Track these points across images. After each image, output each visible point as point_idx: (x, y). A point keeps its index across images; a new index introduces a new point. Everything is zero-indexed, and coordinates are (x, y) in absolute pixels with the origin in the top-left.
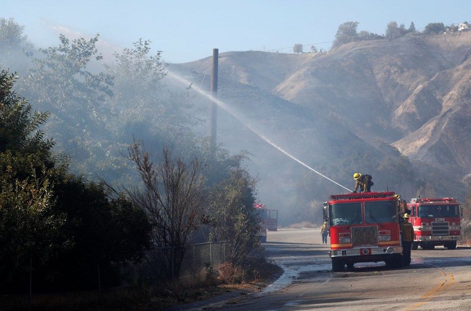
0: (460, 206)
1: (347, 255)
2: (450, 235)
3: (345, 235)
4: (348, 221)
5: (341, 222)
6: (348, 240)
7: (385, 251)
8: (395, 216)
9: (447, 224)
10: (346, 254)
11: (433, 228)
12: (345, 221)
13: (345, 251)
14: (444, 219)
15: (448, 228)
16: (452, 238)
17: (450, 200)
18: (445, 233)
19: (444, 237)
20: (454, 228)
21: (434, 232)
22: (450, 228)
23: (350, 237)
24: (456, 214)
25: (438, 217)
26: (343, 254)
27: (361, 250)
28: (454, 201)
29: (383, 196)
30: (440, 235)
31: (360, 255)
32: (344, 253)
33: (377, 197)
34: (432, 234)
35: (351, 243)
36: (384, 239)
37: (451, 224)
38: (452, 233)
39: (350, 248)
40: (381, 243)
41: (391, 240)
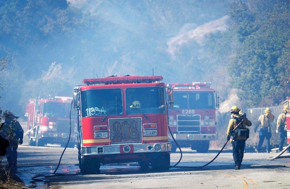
0: (215, 93)
1: (103, 153)
2: (202, 133)
3: (101, 129)
4: (104, 111)
5: (97, 112)
6: (104, 135)
7: (150, 148)
8: (162, 106)
9: (198, 118)
10: (102, 151)
11: (179, 123)
12: (102, 111)
13: (102, 148)
14: (193, 111)
15: (198, 123)
16: (205, 137)
17: (201, 85)
18: (195, 129)
19: (193, 135)
20: (207, 123)
21: (180, 129)
22: (202, 123)
23: (108, 131)
24: (210, 104)
25: (186, 108)
26: (99, 152)
27: (122, 146)
28: (207, 86)
29: (148, 81)
30: (189, 133)
31: (119, 153)
32: (100, 150)
33: (140, 83)
34: (177, 131)
35: (108, 138)
36: (149, 134)
37: (203, 118)
38: (204, 130)
39: (106, 144)
40: (145, 139)
41: (157, 136)
